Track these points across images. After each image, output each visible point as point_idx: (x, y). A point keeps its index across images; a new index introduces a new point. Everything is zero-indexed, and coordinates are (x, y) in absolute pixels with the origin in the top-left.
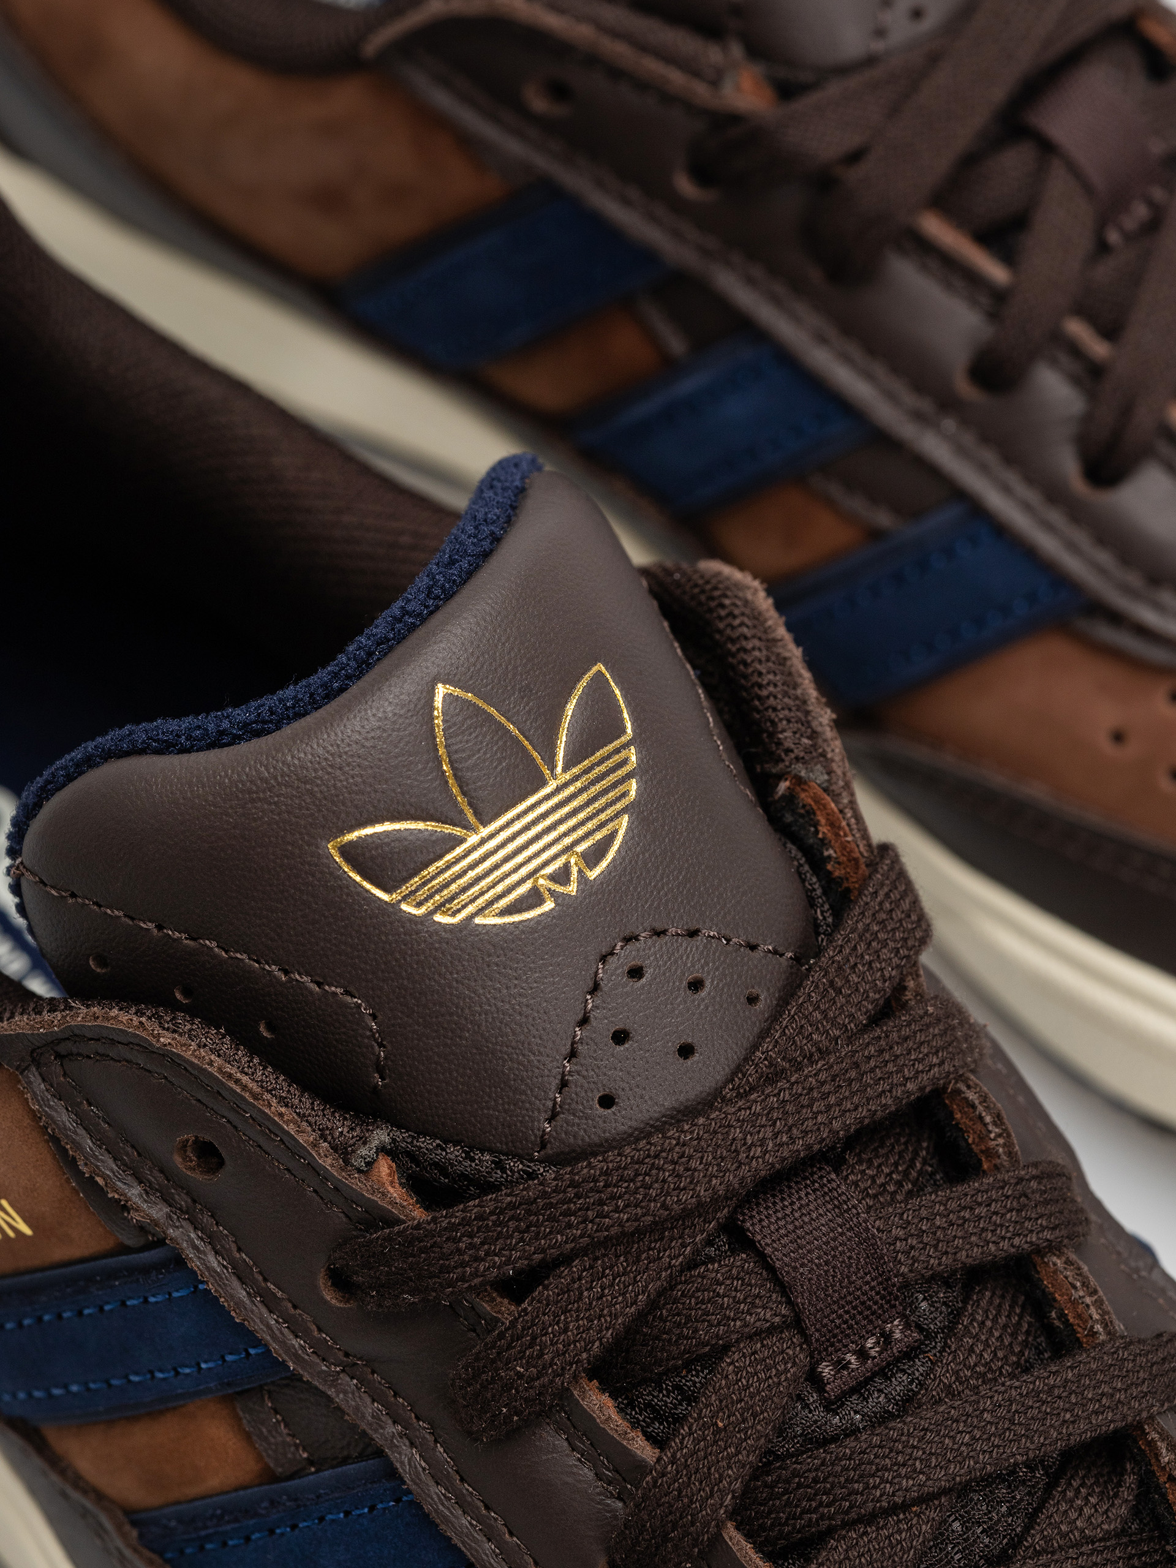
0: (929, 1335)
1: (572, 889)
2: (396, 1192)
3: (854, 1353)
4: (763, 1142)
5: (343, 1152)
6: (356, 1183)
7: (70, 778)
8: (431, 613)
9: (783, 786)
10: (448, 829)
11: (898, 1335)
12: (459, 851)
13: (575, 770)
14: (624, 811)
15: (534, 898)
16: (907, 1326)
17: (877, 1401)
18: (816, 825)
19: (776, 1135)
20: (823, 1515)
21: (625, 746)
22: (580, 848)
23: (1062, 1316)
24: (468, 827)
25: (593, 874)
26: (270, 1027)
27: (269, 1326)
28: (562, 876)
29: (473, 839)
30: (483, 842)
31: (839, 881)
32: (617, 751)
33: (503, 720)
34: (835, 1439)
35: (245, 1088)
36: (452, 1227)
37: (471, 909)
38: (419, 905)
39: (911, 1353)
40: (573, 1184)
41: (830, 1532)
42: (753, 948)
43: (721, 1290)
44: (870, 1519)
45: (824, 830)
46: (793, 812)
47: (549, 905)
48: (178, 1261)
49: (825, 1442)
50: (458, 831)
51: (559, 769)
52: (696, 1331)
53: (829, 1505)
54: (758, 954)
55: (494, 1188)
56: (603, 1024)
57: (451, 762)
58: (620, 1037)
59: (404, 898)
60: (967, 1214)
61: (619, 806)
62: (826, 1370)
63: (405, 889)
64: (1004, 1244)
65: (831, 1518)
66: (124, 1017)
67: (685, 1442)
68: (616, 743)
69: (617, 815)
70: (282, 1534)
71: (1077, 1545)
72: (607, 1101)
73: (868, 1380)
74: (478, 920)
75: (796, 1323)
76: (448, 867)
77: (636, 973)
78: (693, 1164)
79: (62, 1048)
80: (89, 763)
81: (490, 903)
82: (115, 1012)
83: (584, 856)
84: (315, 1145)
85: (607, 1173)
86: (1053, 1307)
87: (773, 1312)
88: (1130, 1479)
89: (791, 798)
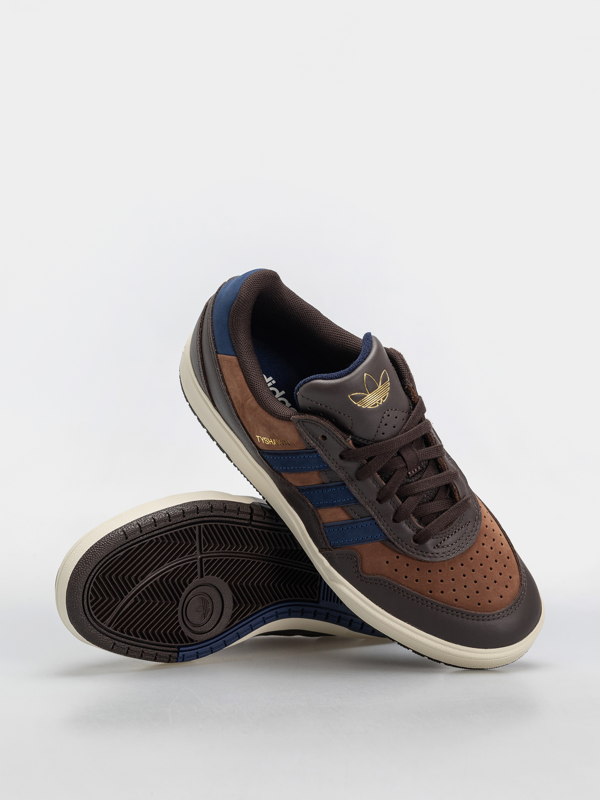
0: (423, 469)
1: (381, 403)
2: (352, 445)
3: (413, 471)
4: (404, 441)
5: (345, 439)
6: (346, 444)
7: (308, 382)
8: (363, 362)
9: (406, 387)
10: (365, 394)
11: (419, 468)
12: (366, 397)
13: (382, 386)
14: (388, 392)
15: (376, 405)
16: (421, 467)
17: (416, 478)
18: (411, 393)
19: (406, 440)
20: (408, 494)
21: (388, 382)
22: (382, 397)
23: (441, 466)
24: (368, 394)
25: (383, 401)
26: (334, 420)
27: (329, 462)
28: (379, 402)
29: (368, 396)
30: (370, 396)
31: (413, 402)
32: (387, 383)
33: (373, 378)
34: (410, 483)
35: (332, 429)
36: (360, 451)
37: (367, 406)
38: (360, 405)
39: (420, 471)
40: (378, 446)
41: (409, 496)
42: (403, 412)
43: (396, 461)
44: (414, 495)
45: (412, 394)
46: (407, 391)
47: (378, 405)
48: (316, 452)
49: (409, 483)
50: (366, 395)
51: (380, 386)
52: (392, 467)
53: (409, 492)
54: (404, 413)
55: (366, 445)
56: (384, 423)
57: (366, 385)
58: (386, 425)
59: (363, 405)
60: (430, 452)
61: (387, 391)
62: (409, 473)
63: (358, 403)
64: (435, 456)
65: (409, 494)
66: (315, 418)
67: (390, 482)
68: (387, 382)
69: (387, 392)
70: (324, 492)
71: (441, 499)
72: (383, 434)
73: (415, 475)
74: (368, 407)
75: (407, 467)
76: (365, 399)
77: (389, 416)
78: (395, 444)
79: (304, 421)
80: (312, 380)
81: (370, 405)
82: (313, 417)
83: (383, 398)
84: (342, 438)
85: (383, 444)
86: (440, 465)
87: (403, 465)
88: (449, 491)
89: (407, 389)
